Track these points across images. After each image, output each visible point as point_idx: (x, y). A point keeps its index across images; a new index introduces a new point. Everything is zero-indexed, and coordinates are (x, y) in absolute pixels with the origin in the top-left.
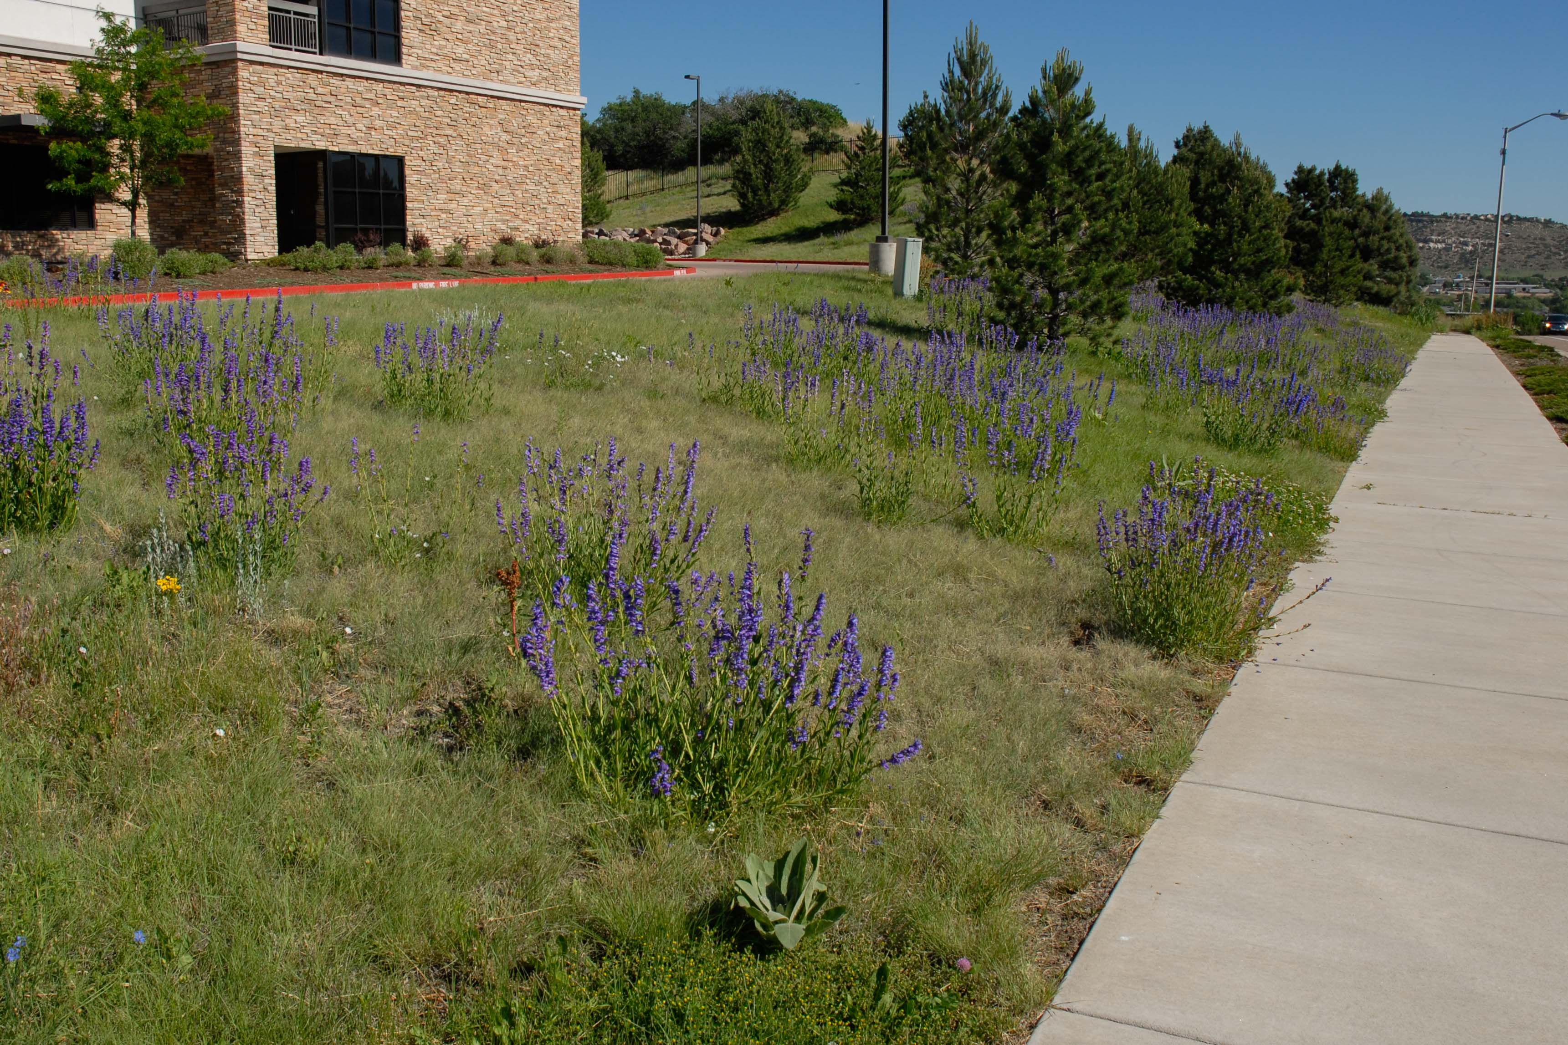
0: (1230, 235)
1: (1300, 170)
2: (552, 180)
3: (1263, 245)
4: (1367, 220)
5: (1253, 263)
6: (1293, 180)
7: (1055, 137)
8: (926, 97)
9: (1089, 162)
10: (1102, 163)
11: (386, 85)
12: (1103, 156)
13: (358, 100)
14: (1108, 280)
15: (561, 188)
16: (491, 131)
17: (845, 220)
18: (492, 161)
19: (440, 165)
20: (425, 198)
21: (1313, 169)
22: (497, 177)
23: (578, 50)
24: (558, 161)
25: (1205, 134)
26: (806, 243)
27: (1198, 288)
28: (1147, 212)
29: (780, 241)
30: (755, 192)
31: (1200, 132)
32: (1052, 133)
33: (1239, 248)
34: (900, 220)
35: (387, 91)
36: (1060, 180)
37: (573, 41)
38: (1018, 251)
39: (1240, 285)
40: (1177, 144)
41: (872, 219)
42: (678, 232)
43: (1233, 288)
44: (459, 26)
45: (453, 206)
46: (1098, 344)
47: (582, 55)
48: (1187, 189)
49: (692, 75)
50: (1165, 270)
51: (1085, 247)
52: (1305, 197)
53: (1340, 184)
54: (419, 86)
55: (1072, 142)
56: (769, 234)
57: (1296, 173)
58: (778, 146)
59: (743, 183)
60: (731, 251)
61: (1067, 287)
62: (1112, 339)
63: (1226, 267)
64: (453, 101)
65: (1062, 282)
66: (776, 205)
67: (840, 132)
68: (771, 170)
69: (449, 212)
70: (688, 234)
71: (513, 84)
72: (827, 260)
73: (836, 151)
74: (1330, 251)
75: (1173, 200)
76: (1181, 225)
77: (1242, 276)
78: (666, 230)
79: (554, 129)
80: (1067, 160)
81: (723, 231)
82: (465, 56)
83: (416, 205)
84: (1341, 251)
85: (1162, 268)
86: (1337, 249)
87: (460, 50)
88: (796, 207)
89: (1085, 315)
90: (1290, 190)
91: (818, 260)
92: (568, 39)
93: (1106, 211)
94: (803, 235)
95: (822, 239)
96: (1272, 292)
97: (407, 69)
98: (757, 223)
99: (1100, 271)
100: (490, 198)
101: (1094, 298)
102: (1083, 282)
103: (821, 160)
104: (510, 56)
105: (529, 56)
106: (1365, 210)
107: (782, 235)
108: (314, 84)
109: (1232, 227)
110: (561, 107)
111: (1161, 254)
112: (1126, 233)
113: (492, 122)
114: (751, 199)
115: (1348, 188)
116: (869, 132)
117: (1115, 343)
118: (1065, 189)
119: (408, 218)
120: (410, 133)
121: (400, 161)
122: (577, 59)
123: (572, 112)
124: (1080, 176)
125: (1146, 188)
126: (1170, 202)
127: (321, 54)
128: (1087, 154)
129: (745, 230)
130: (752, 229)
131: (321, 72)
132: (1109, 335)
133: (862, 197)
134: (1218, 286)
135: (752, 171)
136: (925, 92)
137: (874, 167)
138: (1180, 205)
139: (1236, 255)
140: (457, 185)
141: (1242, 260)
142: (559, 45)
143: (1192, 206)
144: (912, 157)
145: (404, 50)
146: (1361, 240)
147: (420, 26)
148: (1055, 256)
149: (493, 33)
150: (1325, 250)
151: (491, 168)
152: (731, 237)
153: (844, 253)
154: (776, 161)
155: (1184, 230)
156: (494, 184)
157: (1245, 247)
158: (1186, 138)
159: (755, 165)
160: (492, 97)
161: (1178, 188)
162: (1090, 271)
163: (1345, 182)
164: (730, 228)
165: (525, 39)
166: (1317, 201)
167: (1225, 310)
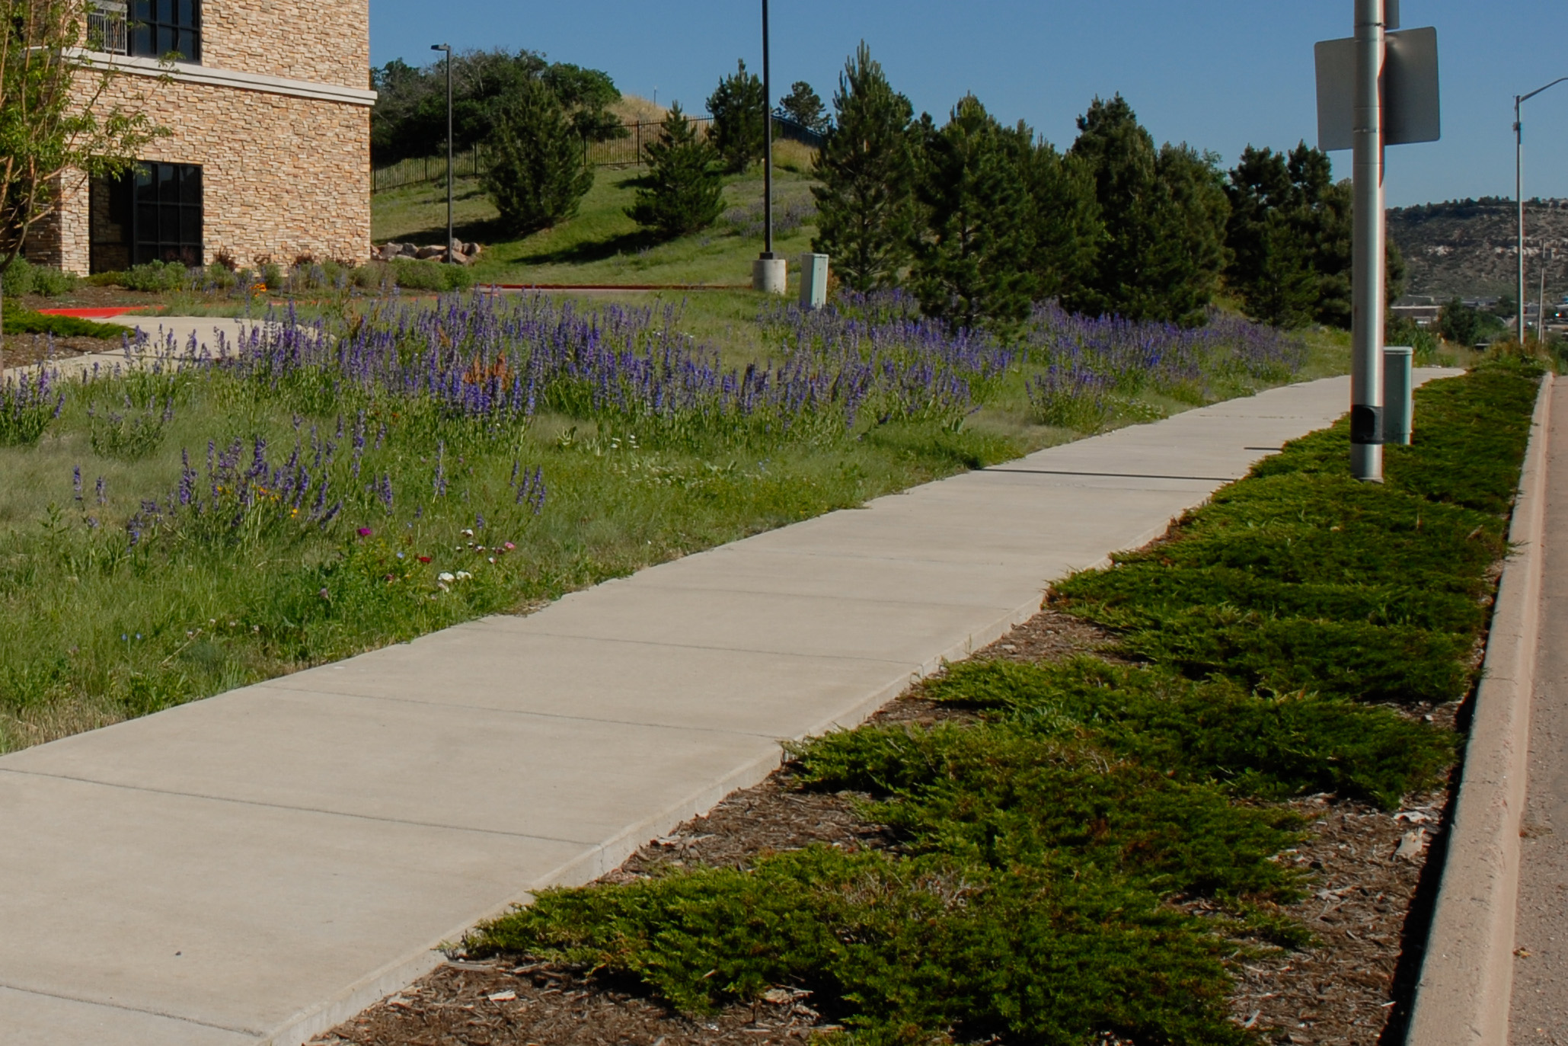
0: (1133, 246)
1: (1249, 154)
2: (342, 189)
3: (1169, 254)
4: (1332, 219)
5: (1160, 274)
6: (1241, 168)
7: (966, 170)
8: (742, 67)
9: (993, 189)
10: (1004, 190)
11: (189, 86)
12: (1005, 185)
13: (163, 105)
14: (1013, 286)
15: (351, 199)
16: (284, 135)
17: (644, 232)
18: (284, 168)
19: (235, 173)
20: (220, 211)
21: (1267, 152)
22: (288, 187)
23: (367, 37)
24: (347, 167)
25: (1118, 111)
26: (597, 263)
27: (1102, 301)
28: (1043, 220)
29: (561, 261)
30: (522, 193)
31: (1111, 106)
32: (962, 167)
33: (1144, 258)
34: (721, 231)
35: (188, 93)
36: (971, 205)
37: (363, 27)
38: (938, 263)
39: (1146, 298)
40: (1081, 124)
41: (683, 231)
42: (416, 249)
43: (1140, 301)
44: (254, 16)
45: (246, 220)
46: (1006, 340)
47: (371, 43)
48: (1093, 188)
49: (441, 44)
50: (1067, 286)
51: (992, 259)
52: (1258, 190)
53: (1306, 170)
54: (216, 86)
55: (979, 173)
56: (542, 252)
57: (1243, 158)
58: (550, 136)
59: (505, 185)
60: (494, 274)
61: (980, 293)
62: (1018, 335)
63: (1131, 279)
64: (248, 102)
65: (976, 288)
66: (550, 213)
67: (613, 109)
68: (542, 166)
69: (242, 227)
70: (430, 253)
71: (304, 80)
72: (633, 284)
73: (612, 137)
74: (1275, 261)
75: (1076, 201)
76: (1088, 233)
77: (1150, 289)
78: (400, 247)
79: (344, 130)
80: (976, 188)
81: (478, 248)
82: (260, 51)
83: (213, 219)
84: (1289, 260)
85: (1064, 284)
86: (1285, 259)
87: (255, 44)
88: (574, 215)
89: (994, 315)
90: (1237, 181)
91: (620, 284)
92: (357, 25)
93: (1009, 229)
94: (587, 253)
95: (620, 257)
96: (1182, 305)
97: (206, 69)
98: (523, 237)
99: (1006, 279)
100: (281, 212)
101: (1001, 301)
102: (993, 287)
103: (595, 150)
104: (302, 49)
105: (320, 47)
106: (1328, 208)
107: (563, 252)
108: (124, 87)
109: (1135, 237)
110: (351, 104)
111: (1062, 267)
112: (1026, 246)
113: (283, 124)
114: (516, 205)
115: (1318, 176)
116: (677, 118)
117: (1021, 338)
118: (974, 211)
119: (205, 233)
120: (208, 139)
121: (197, 170)
122: (366, 47)
123: (361, 109)
124: (986, 200)
125: (1042, 193)
126: (1071, 204)
127: (129, 54)
128: (991, 182)
129: (508, 246)
130: (518, 244)
131: (130, 75)
132: (1015, 332)
133: (669, 202)
134: (1123, 299)
135: (517, 169)
136: (740, 61)
137: (685, 163)
138: (1086, 208)
139: (1142, 265)
140: (250, 196)
141: (1148, 272)
142: (348, 31)
143: (1101, 208)
144: (728, 147)
145: (204, 46)
146: (1325, 246)
147: (219, 20)
148: (969, 267)
149: (286, 22)
150: (1270, 260)
151: (283, 177)
152: (490, 255)
153: (654, 275)
154: (549, 155)
155: (1092, 238)
156: (285, 195)
157: (1150, 257)
158: (1092, 114)
159: (520, 160)
160: (285, 95)
161: (1083, 186)
162: (999, 278)
163: (1313, 168)
164: (488, 243)
165: (316, 27)
166: (1273, 196)
167: (1130, 323)
